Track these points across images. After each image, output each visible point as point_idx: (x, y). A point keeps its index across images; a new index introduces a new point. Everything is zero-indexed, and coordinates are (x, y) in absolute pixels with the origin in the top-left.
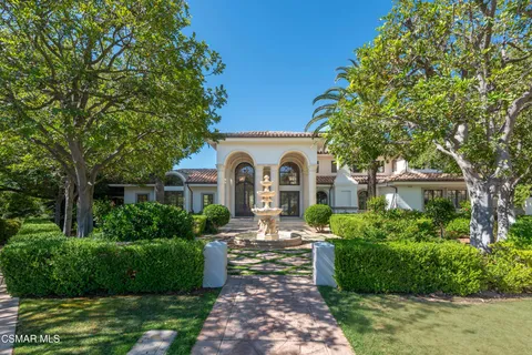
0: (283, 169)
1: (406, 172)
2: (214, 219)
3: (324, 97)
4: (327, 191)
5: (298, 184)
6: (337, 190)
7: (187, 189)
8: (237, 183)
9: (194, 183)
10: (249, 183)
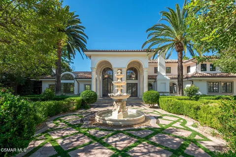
0: (128, 71)
1: (197, 73)
2: (87, 99)
3: (153, 28)
4: (153, 83)
5: (137, 79)
6: (159, 83)
7: (76, 82)
8: (104, 79)
9: (80, 78)
10: (110, 78)
